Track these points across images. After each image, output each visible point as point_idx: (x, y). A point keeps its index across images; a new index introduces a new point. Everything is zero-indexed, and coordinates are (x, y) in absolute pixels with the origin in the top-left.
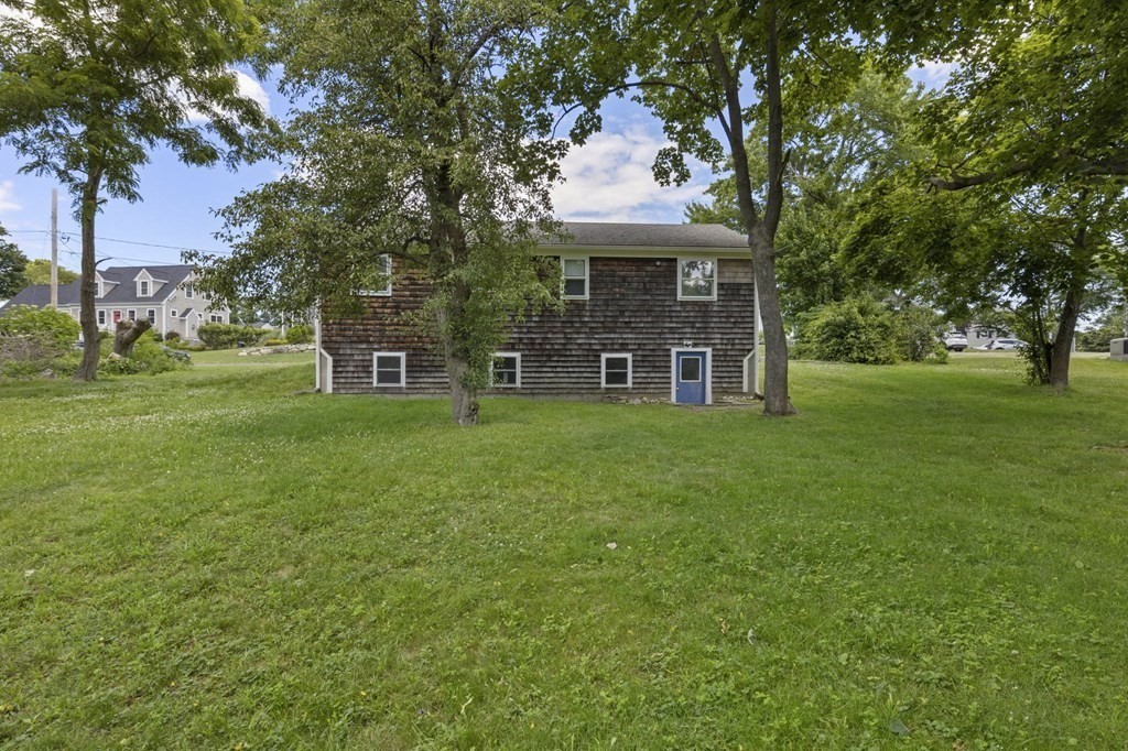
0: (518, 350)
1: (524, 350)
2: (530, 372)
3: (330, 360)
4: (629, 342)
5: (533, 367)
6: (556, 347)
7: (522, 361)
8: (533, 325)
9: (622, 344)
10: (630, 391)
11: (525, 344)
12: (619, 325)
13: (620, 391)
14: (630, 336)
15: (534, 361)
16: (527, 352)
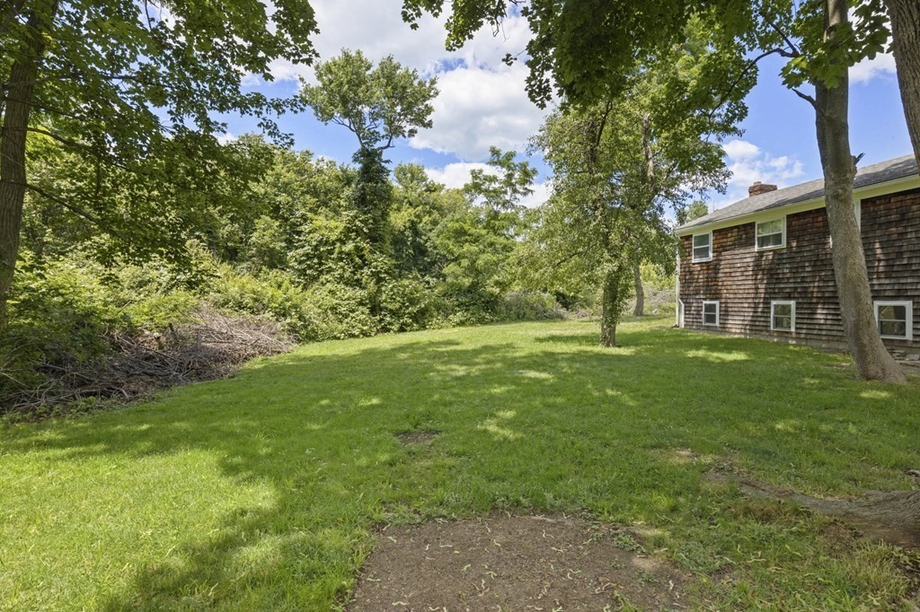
0: (794, 298)
1: (798, 298)
2: (803, 319)
3: (683, 305)
4: (908, 287)
5: (805, 314)
6: (827, 295)
7: (797, 308)
8: (806, 275)
9: (899, 290)
10: (909, 344)
11: (799, 293)
12: (895, 269)
13: (896, 344)
14: (909, 280)
15: (807, 309)
16: (800, 300)
